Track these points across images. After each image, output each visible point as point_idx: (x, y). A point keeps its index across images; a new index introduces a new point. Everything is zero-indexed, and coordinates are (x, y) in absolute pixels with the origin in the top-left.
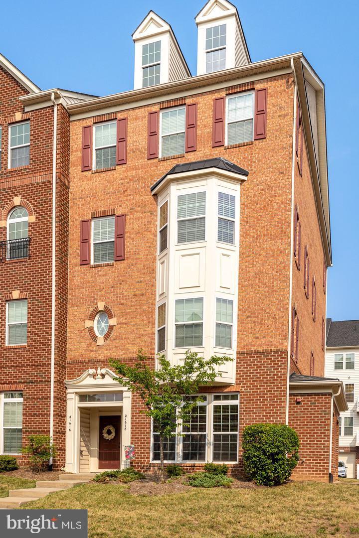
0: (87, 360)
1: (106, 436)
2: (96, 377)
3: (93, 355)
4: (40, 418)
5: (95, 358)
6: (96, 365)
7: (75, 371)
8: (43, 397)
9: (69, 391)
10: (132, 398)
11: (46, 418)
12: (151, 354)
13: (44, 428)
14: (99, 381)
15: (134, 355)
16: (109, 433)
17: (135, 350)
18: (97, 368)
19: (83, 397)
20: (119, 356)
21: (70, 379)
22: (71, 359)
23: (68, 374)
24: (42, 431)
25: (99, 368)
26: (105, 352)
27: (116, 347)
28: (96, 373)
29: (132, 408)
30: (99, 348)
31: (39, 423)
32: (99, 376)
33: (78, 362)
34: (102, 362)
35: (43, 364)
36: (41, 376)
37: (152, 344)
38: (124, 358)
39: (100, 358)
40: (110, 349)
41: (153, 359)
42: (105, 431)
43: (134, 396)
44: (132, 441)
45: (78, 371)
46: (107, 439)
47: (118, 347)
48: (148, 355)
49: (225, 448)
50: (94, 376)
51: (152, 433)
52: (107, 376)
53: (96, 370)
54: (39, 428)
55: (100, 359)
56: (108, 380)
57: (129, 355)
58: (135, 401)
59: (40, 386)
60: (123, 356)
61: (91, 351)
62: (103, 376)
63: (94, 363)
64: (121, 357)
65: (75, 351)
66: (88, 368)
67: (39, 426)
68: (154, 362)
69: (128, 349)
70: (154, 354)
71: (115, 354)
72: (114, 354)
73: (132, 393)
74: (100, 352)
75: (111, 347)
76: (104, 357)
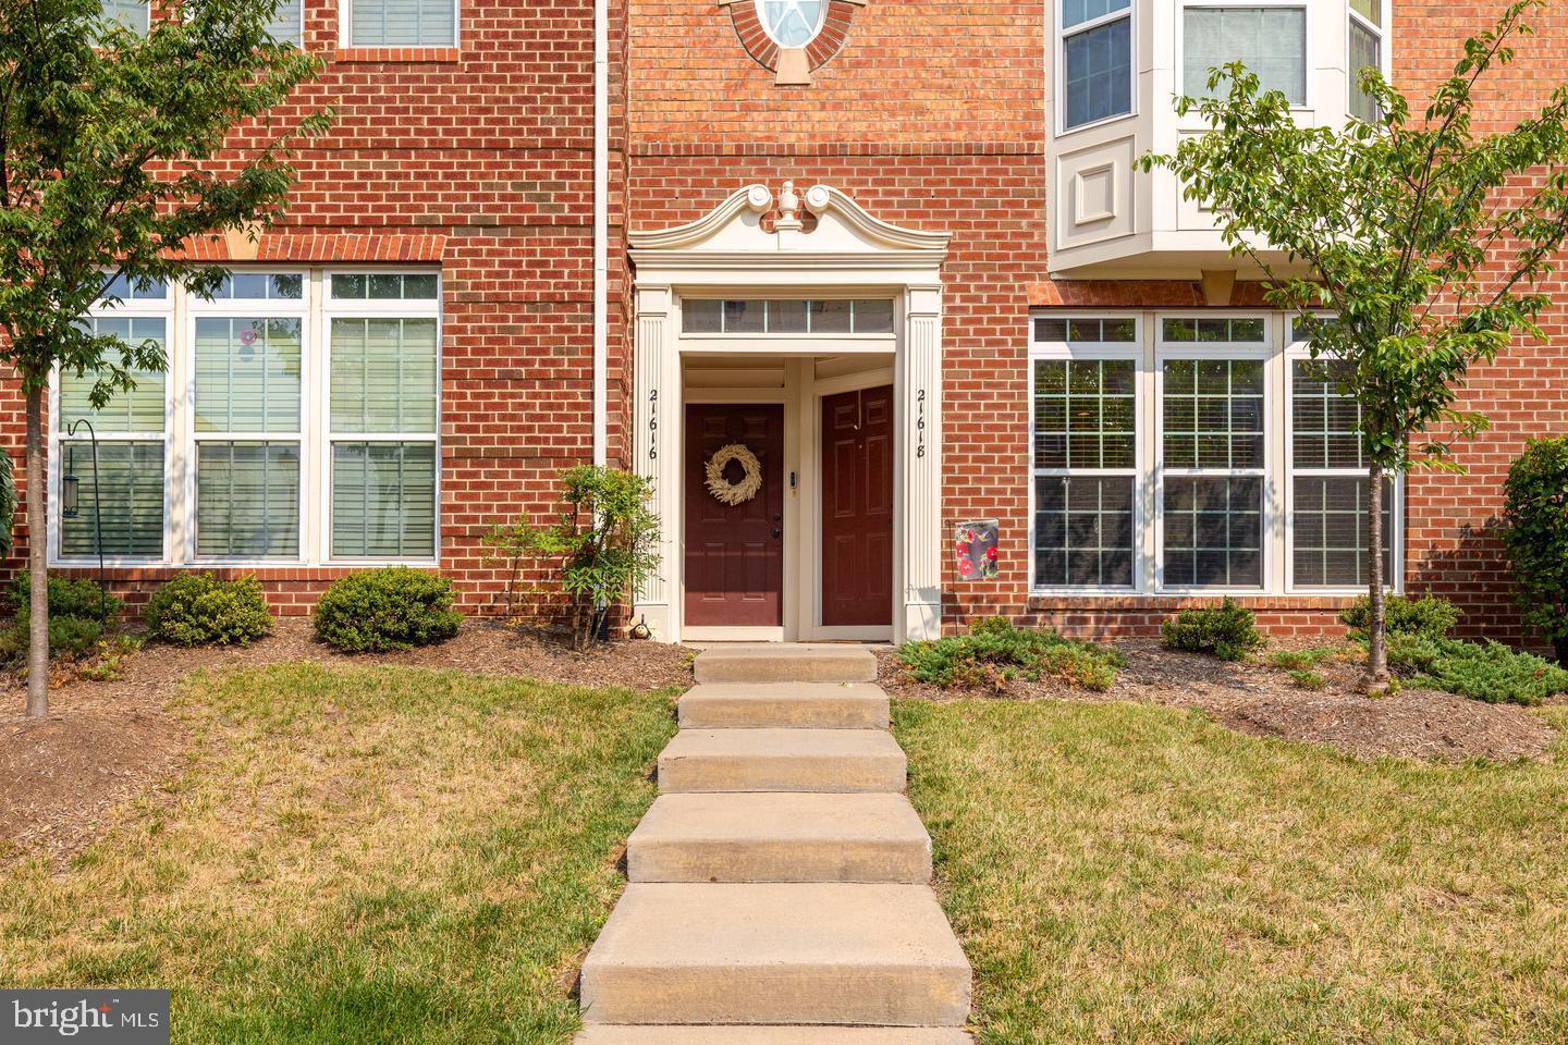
0: (728, 147)
1: (719, 487)
2: (777, 223)
3: (757, 127)
4: (535, 396)
5: (769, 138)
6: (773, 171)
7: (670, 194)
8: (549, 299)
9: (642, 278)
10: (946, 322)
11: (566, 396)
12: (1029, 136)
13: (557, 441)
14: (793, 241)
15: (953, 135)
16: (734, 472)
17: (955, 115)
18: (780, 182)
19: (699, 309)
20: (879, 136)
21: (647, 226)
22: (648, 137)
23: (635, 204)
24: (547, 454)
25: (789, 184)
26: (817, 116)
27: (864, 96)
28: (776, 203)
29: (945, 364)
30: (785, 98)
31: (532, 417)
32: (789, 219)
33: (683, 154)
34: (801, 158)
35: (549, 146)
36: (540, 198)
37: (1033, 95)
38: (906, 147)
39: (792, 138)
40: (837, 106)
41: (1038, 158)
42: (714, 470)
43: (952, 310)
44: (949, 502)
45: (684, 194)
46: (725, 499)
47: (874, 96)
48: (1012, 139)
49: (1341, 530)
50: (767, 219)
51: (1032, 472)
52: (826, 223)
53: (774, 193)
54: (530, 440)
55: (791, 146)
56: (832, 236)
57: (926, 137)
58: (957, 332)
59: (535, 244)
60: (901, 139)
61: (747, 108)
62: (809, 219)
63: (766, 160)
64: (891, 142)
65: (665, 106)
66: (734, 184)
67: (530, 429)
68: (1042, 171)
69: (921, 111)
70: (1041, 136)
71: (860, 127)
72: (855, 127)
73: (946, 299)
74: (792, 116)
75: (842, 94)
76: (812, 136)
